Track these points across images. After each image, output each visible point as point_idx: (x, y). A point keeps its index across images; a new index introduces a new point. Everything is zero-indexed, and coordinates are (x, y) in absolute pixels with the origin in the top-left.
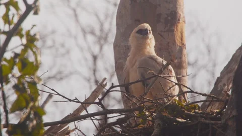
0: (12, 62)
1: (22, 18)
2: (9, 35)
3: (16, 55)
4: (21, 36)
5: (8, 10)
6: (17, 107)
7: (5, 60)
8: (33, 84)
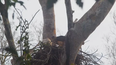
0: (23, 38)
1: (25, 29)
2: (23, 32)
3: (24, 36)
4: (25, 33)
5: (23, 28)
6: (24, 46)
7: (22, 37)
8: (27, 42)
